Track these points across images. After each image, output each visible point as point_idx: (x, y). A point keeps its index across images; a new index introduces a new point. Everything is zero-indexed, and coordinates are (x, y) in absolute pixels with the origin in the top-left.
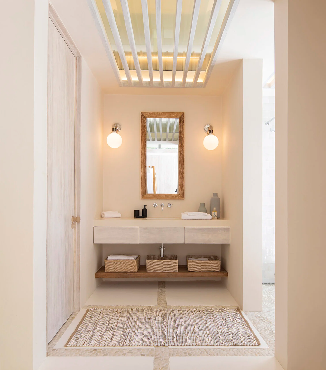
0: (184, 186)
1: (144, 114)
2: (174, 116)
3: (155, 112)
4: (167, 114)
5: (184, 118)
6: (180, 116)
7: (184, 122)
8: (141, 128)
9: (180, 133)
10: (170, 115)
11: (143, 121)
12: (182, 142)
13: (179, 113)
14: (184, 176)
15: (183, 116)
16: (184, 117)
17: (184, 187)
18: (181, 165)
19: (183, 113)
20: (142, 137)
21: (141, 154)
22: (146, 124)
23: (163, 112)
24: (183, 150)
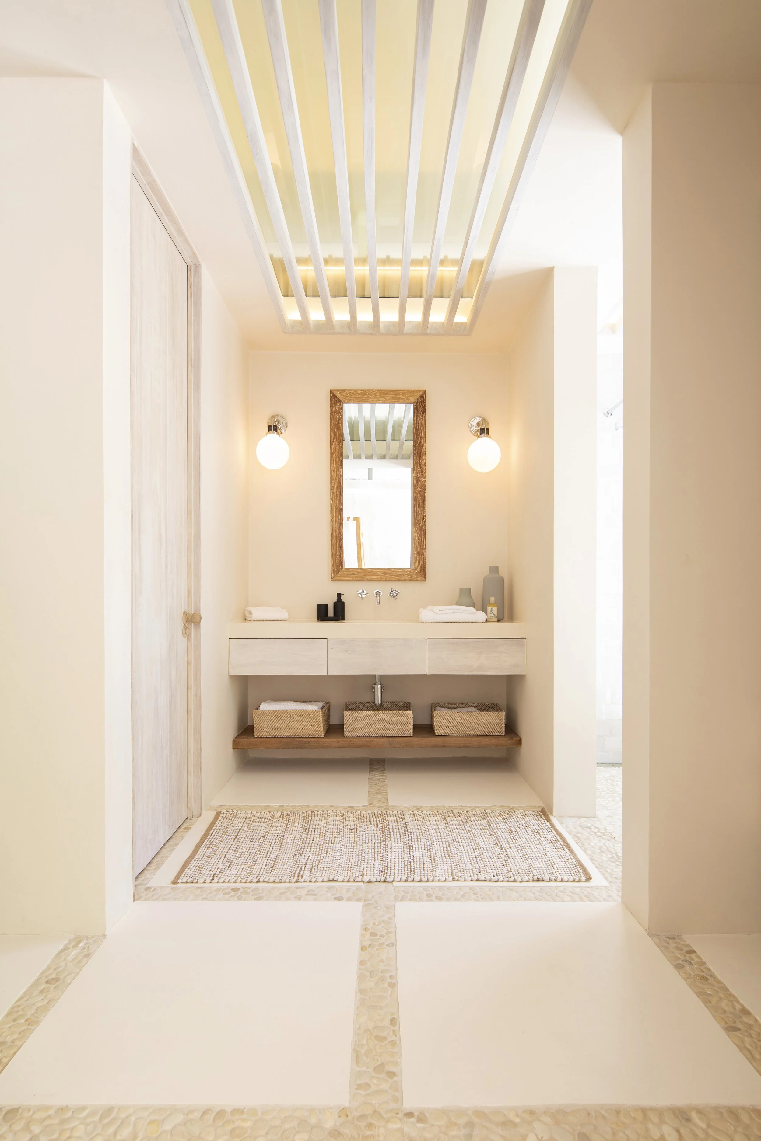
0: (425, 552)
1: (338, 394)
2: (403, 397)
3: (361, 390)
4: (387, 394)
5: (425, 402)
6: (416, 398)
7: (424, 412)
8: (331, 426)
9: (417, 435)
10: (394, 396)
11: (336, 410)
12: (420, 454)
13: (414, 391)
14: (425, 530)
15: (422, 399)
16: (424, 400)
17: (426, 555)
18: (419, 506)
19: (422, 390)
20: (333, 445)
21: (331, 483)
22: (342, 416)
23: (378, 390)
24: (422, 472)
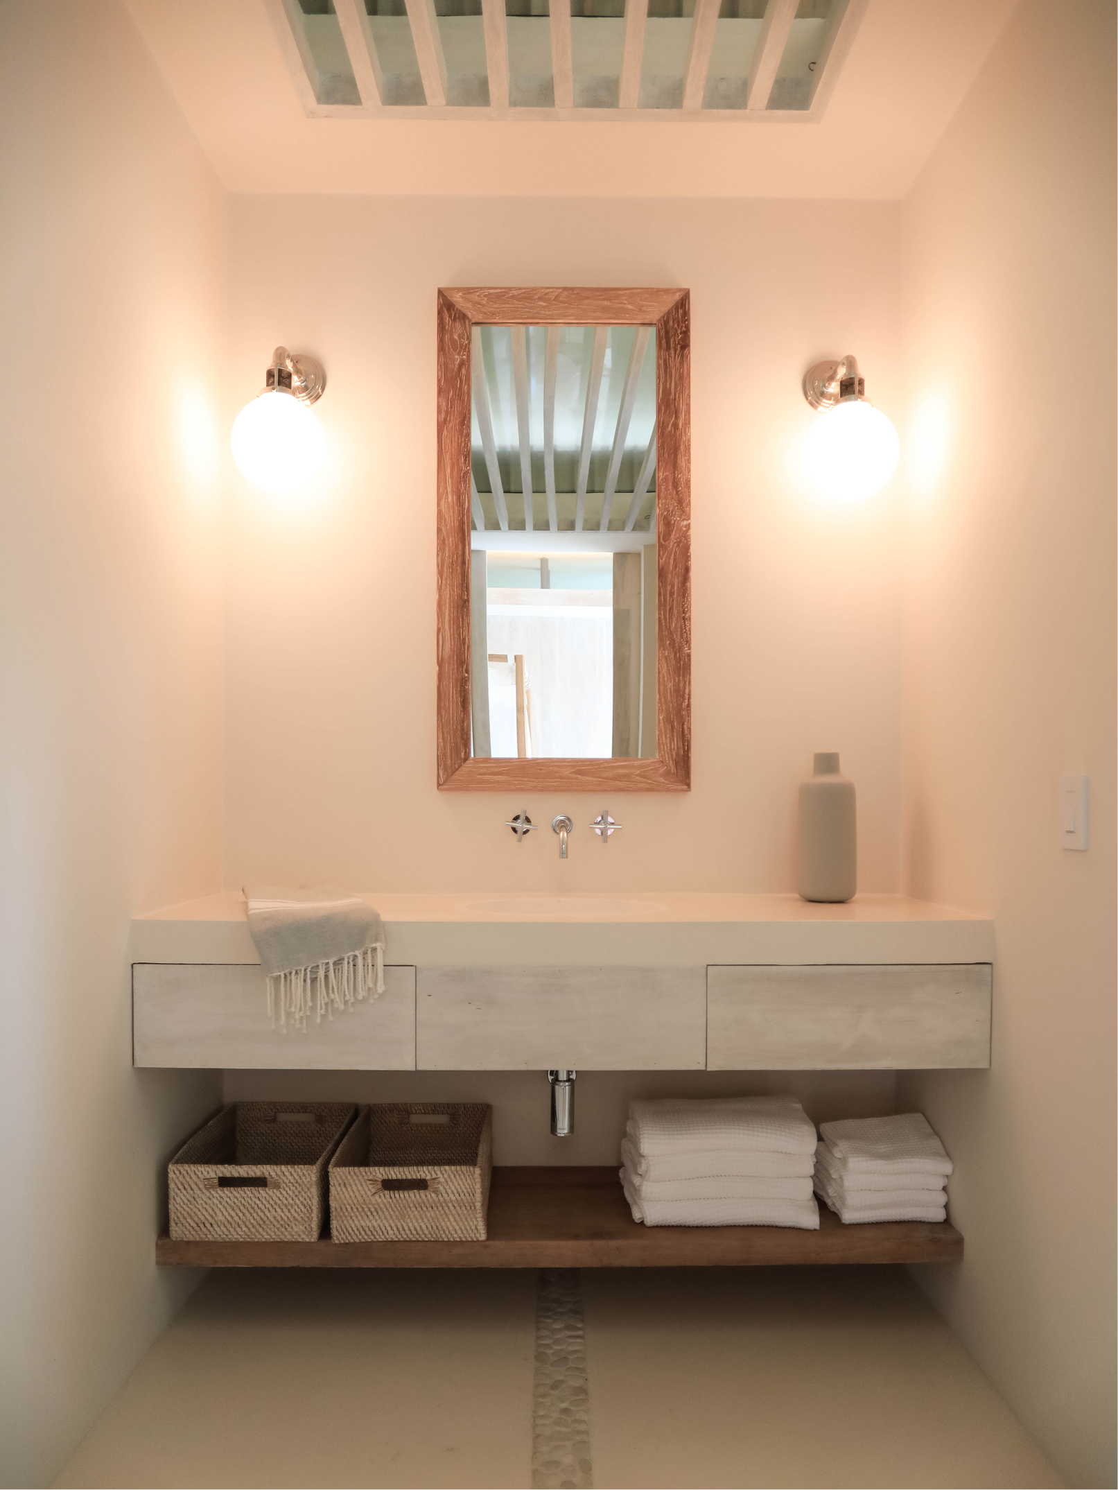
0: (689, 715)
1: (457, 299)
2: (630, 307)
3: (520, 289)
4: (587, 298)
5: (688, 320)
6: (665, 309)
7: (685, 345)
8: (439, 381)
9: (667, 406)
10: (606, 303)
11: (451, 338)
12: (676, 457)
13: (658, 290)
14: (689, 655)
15: (680, 311)
16: (686, 314)
17: (689, 722)
18: (672, 594)
19: (680, 290)
20: (445, 432)
21: (439, 530)
22: (469, 356)
23: (565, 289)
24: (680, 502)
